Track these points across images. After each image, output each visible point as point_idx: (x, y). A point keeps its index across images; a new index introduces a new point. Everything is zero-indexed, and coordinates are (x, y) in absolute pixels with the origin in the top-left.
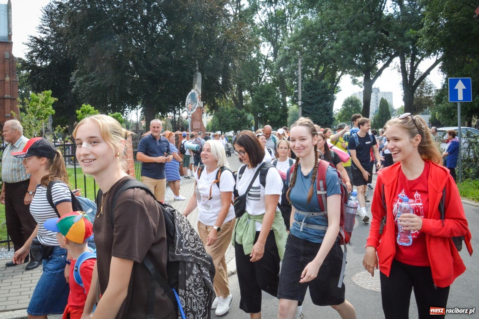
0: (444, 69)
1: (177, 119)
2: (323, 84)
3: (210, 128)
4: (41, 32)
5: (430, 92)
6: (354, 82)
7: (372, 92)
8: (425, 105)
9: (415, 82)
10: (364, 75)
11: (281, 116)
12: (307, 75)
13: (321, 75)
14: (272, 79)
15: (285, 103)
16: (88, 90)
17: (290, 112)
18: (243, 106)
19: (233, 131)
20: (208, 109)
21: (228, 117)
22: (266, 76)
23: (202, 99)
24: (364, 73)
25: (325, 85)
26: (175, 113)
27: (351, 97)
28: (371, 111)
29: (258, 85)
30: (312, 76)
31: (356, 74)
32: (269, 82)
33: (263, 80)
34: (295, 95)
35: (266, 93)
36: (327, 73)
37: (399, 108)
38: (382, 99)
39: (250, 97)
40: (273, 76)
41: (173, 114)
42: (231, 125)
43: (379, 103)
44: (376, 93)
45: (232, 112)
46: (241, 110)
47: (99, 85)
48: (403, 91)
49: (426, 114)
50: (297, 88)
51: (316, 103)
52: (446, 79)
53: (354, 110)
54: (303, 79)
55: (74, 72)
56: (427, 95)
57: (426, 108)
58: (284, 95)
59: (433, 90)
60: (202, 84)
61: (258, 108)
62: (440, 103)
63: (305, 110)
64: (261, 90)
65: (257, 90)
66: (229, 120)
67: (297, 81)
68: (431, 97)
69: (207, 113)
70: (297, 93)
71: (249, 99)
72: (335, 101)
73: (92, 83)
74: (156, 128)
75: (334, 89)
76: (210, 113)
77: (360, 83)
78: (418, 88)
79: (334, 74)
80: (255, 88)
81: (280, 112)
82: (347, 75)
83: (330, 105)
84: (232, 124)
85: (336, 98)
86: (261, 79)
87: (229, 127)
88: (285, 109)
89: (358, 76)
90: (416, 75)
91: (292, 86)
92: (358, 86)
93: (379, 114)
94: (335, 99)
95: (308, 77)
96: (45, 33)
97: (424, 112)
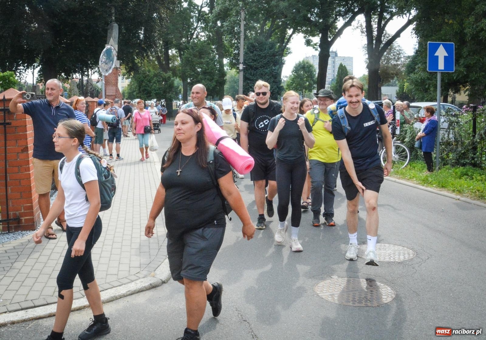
0: (417, 31)
1: (85, 82)
2: (271, 43)
3: (126, 95)
5: (399, 59)
6: (308, 43)
7: (329, 56)
8: (392, 74)
9: (382, 45)
10: (320, 35)
11: (217, 82)
12: (250, 32)
13: (267, 33)
14: (207, 35)
15: (222, 65)
17: (228, 77)
18: (169, 69)
19: (155, 100)
20: (124, 71)
21: (150, 82)
22: (199, 31)
23: (119, 58)
24: (320, 32)
25: (272, 46)
26: (83, 75)
27: (303, 61)
28: (327, 79)
29: (188, 42)
30: (256, 33)
31: (310, 33)
32: (203, 39)
33: (194, 36)
34: (234, 56)
35: (199, 53)
36: (274, 30)
37: (361, 78)
38: (341, 65)
39: (177, 57)
40: (209, 32)
41: (80, 76)
42: (153, 92)
43: (337, 69)
44: (334, 58)
45: (155, 75)
46: (166, 73)
48: (367, 56)
49: (392, 86)
50: (238, 48)
51: (261, 67)
52: (420, 44)
53: (306, 77)
54: (246, 37)
56: (395, 63)
57: (393, 78)
58: (222, 57)
59: (402, 56)
60: (119, 38)
61: (189, 72)
62: (412, 72)
63: (247, 75)
64: (192, 48)
65: (187, 48)
66: (152, 86)
67: (239, 39)
68: (399, 65)
69: (124, 75)
70: (238, 54)
71: (177, 60)
72: (284, 66)
74: (50, 90)
75: (283, 50)
76: (126, 76)
77: (315, 44)
78: (385, 53)
79: (284, 33)
80: (186, 46)
81: (215, 77)
82: (299, 34)
83: (278, 70)
84: (155, 90)
85: (285, 61)
86: (193, 34)
87: (151, 94)
88: (223, 74)
89: (314, 35)
90: (383, 38)
91: (232, 46)
92: (312, 48)
93: (337, 83)
94: (283, 64)
95: (252, 34)
97: (391, 83)
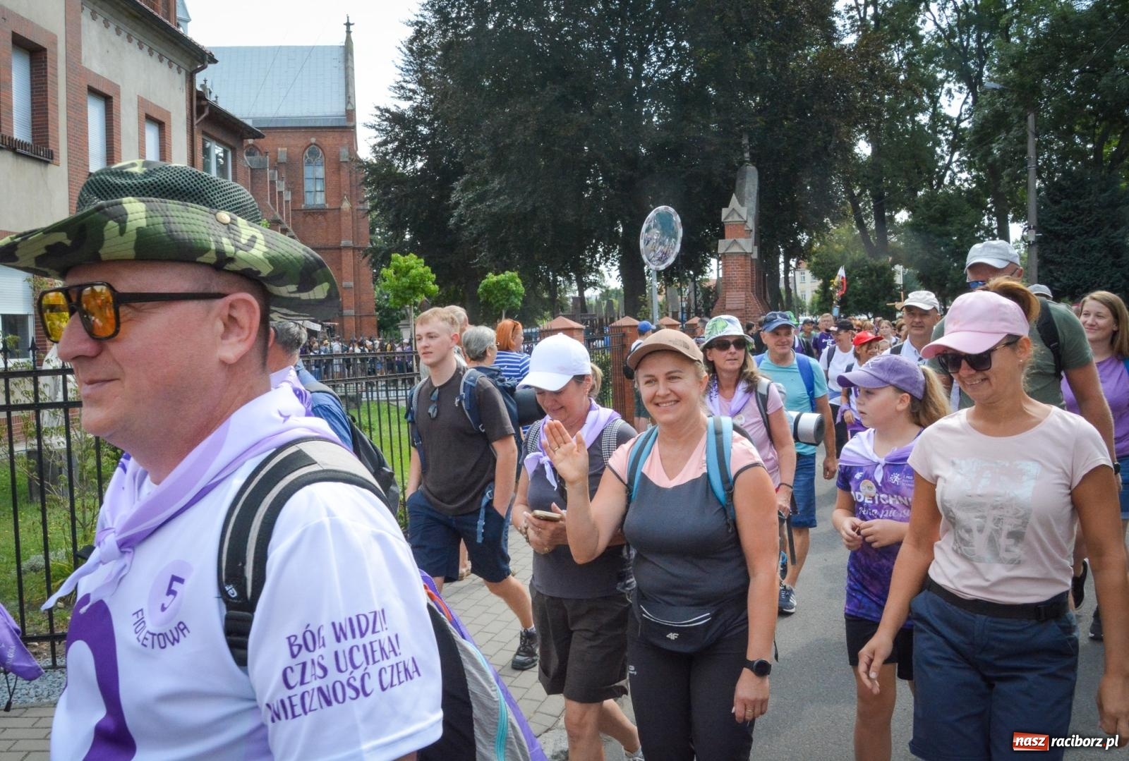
4: (399, 98)
16: (483, 221)
47: (508, 207)
55: (458, 180)
60: (758, 194)
73: (492, 205)
96: (410, 98)
